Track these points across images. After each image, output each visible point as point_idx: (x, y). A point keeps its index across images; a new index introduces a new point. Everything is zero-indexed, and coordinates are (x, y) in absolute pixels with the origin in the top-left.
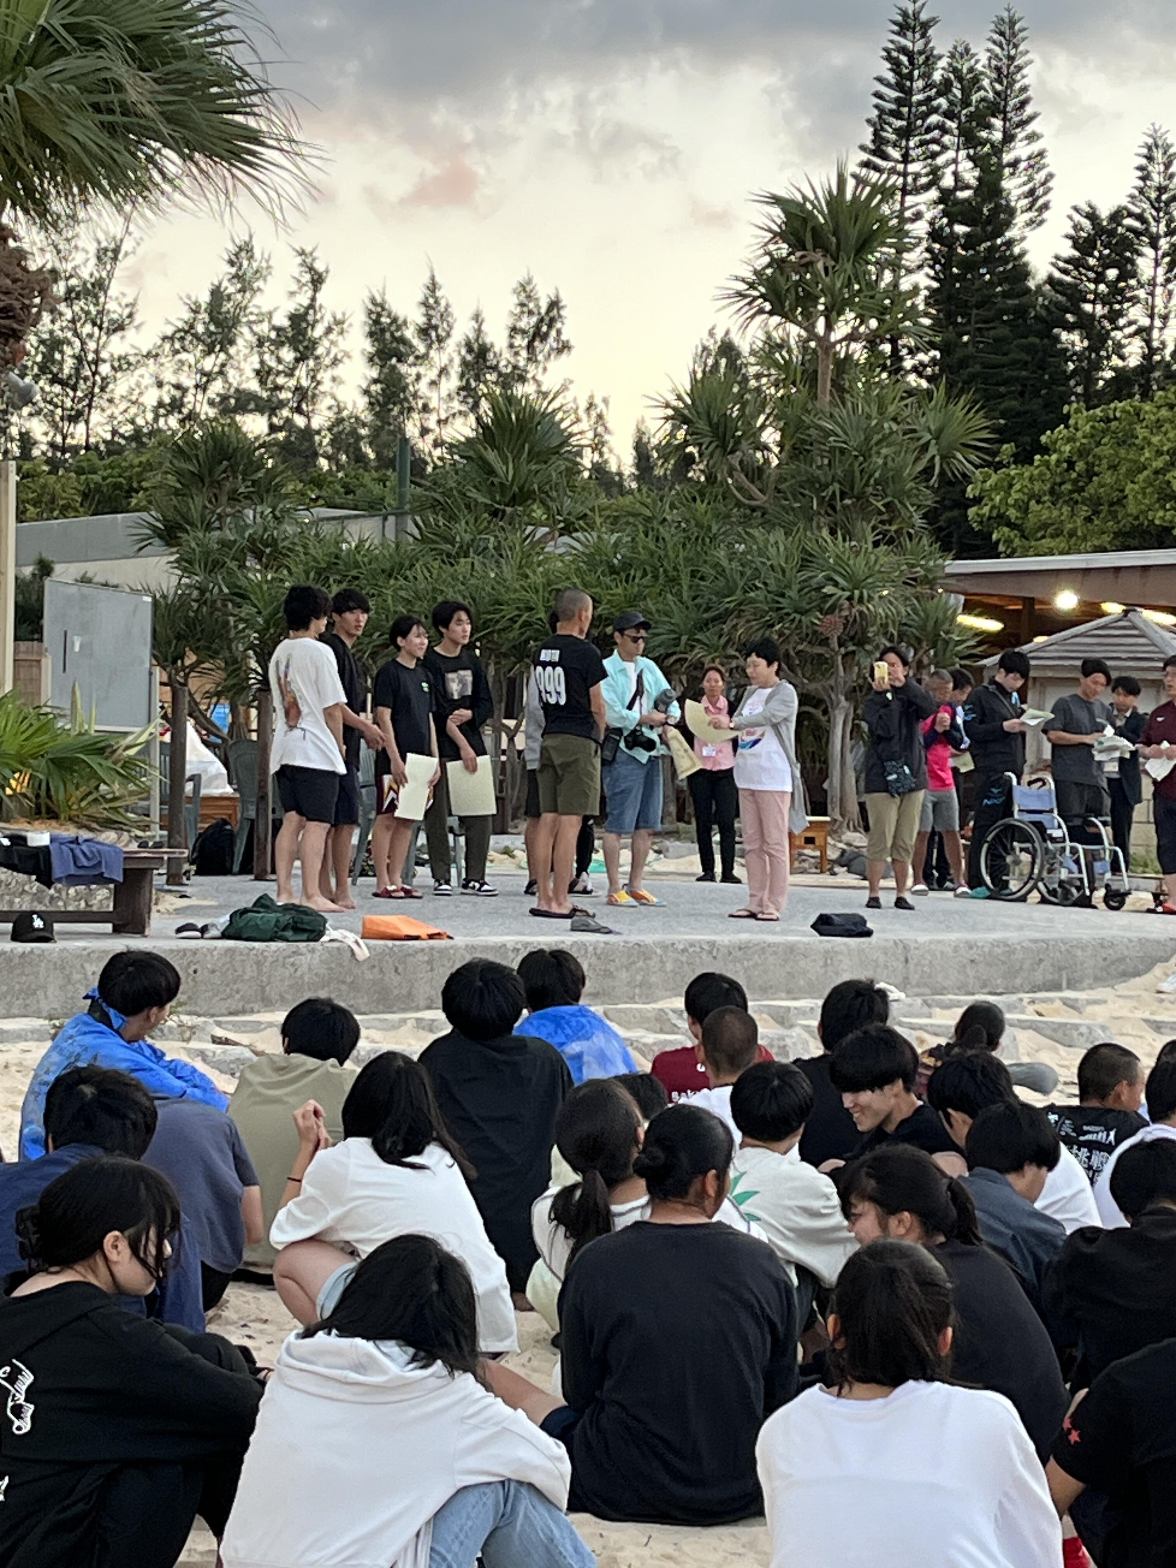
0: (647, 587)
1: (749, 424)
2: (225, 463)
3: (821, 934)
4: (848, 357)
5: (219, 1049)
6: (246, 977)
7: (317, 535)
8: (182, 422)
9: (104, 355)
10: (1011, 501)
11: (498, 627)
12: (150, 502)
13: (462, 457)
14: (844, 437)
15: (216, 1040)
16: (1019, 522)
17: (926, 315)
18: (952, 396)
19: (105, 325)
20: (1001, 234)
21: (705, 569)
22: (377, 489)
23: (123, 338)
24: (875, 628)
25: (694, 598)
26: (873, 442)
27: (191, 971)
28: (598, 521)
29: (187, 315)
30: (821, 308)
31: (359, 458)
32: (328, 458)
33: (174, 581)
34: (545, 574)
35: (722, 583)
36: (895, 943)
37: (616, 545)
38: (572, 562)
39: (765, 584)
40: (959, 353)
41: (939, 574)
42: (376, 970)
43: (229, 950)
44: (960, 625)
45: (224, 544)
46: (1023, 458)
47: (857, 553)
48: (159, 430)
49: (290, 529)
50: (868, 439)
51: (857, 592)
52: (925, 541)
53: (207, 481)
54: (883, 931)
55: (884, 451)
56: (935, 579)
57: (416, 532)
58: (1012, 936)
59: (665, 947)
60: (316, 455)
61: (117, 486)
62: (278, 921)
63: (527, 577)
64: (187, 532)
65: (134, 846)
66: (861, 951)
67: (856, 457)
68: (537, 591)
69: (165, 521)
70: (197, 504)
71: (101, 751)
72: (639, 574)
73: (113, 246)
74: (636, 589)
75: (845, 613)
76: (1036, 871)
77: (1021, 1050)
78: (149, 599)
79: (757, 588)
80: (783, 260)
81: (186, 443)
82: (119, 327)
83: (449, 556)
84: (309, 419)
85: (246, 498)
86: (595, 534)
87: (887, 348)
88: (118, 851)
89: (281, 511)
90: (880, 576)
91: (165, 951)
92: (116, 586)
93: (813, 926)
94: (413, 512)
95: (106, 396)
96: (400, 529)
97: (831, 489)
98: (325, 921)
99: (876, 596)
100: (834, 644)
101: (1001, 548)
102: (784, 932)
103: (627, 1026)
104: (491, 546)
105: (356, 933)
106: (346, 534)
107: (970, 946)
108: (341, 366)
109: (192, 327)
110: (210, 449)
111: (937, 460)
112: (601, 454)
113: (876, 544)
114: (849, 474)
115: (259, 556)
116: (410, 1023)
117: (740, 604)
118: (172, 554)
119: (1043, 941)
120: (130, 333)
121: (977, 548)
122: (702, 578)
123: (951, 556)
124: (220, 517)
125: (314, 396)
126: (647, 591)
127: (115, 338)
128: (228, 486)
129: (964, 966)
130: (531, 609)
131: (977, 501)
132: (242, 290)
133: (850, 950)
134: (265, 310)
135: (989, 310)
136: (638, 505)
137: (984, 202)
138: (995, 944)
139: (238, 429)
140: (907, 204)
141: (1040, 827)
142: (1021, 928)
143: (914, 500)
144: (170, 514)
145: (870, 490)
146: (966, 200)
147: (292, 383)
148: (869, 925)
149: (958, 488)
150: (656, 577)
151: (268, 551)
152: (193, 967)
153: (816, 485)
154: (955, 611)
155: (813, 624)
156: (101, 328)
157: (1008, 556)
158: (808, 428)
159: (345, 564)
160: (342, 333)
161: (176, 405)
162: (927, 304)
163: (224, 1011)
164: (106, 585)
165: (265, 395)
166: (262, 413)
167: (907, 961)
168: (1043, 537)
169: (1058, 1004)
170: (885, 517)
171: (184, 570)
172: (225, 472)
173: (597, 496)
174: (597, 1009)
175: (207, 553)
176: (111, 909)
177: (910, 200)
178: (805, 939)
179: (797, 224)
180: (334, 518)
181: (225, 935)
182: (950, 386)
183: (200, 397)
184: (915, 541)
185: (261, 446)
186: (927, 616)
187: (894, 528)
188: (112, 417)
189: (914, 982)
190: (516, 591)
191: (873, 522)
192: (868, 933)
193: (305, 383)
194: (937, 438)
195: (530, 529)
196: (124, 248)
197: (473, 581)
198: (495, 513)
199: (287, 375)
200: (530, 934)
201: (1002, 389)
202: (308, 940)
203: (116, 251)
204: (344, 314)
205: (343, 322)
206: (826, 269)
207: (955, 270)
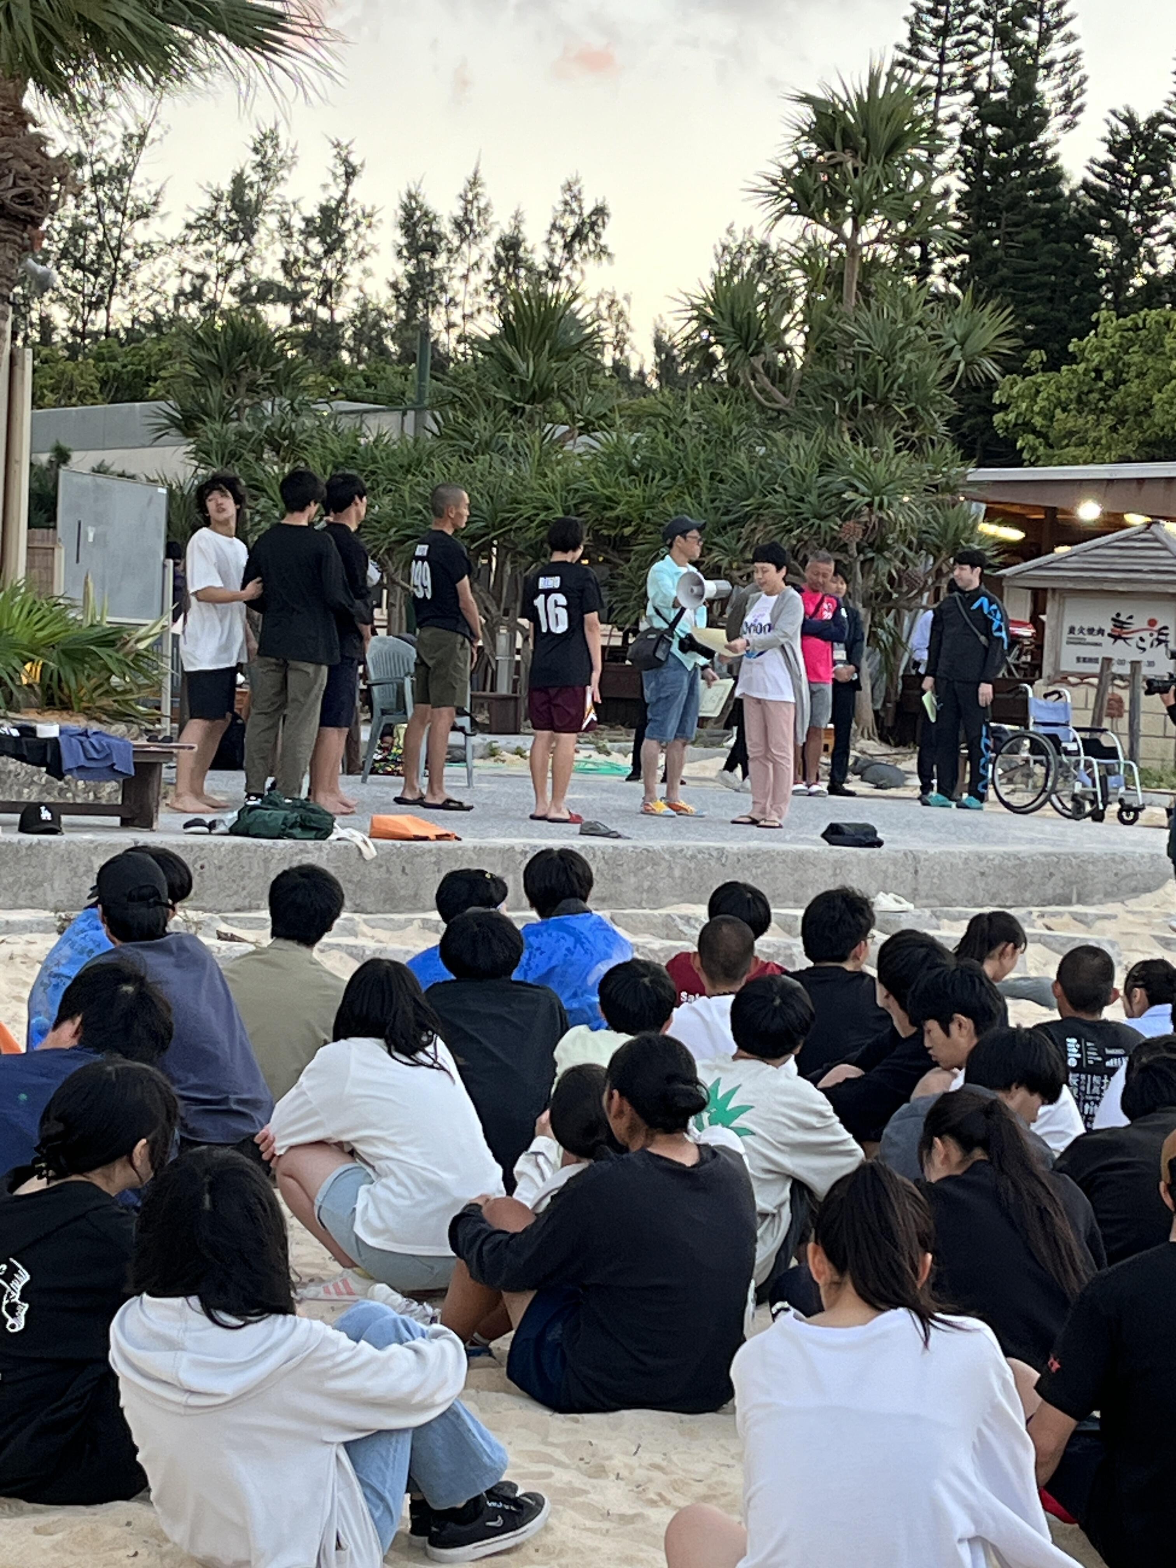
0: (666, 489)
1: (773, 326)
2: (244, 354)
3: (831, 843)
4: (875, 259)
5: (224, 944)
6: (253, 874)
7: (335, 428)
8: (203, 310)
9: (128, 241)
10: (1036, 408)
11: (515, 526)
12: (168, 392)
13: (483, 353)
14: (868, 341)
15: (221, 936)
16: (1044, 430)
17: (956, 218)
18: (977, 302)
19: (128, 211)
20: (1034, 139)
21: (726, 472)
22: (398, 383)
23: (146, 224)
24: (895, 535)
25: (713, 501)
26: (898, 347)
27: (198, 866)
28: (619, 421)
29: (208, 203)
30: (849, 209)
31: (383, 351)
32: (350, 351)
33: (190, 471)
34: (564, 473)
35: (741, 486)
36: (905, 854)
37: (635, 446)
38: (591, 462)
39: (785, 488)
40: (989, 256)
41: (961, 482)
42: (384, 869)
43: (235, 846)
44: (981, 534)
45: (242, 435)
46: (1052, 366)
47: (877, 460)
48: (180, 318)
49: (309, 422)
50: (892, 343)
51: (877, 499)
52: (948, 448)
53: (225, 372)
54: (893, 841)
55: (909, 356)
56: (955, 486)
57: (435, 429)
58: (1023, 849)
59: (672, 852)
60: (338, 347)
61: (137, 374)
62: (286, 818)
63: (545, 475)
64: (204, 422)
65: (143, 741)
66: (869, 861)
67: (880, 362)
68: (555, 491)
69: (183, 411)
70: (216, 393)
71: (111, 644)
72: (658, 476)
73: (141, 131)
74: (655, 491)
75: (865, 519)
76: (1049, 784)
77: (1029, 965)
78: (164, 491)
79: (776, 492)
80: (812, 160)
81: (206, 333)
82: (144, 214)
83: (467, 452)
84: (332, 310)
85: (264, 389)
86: (614, 435)
87: (916, 251)
88: (127, 746)
89: (300, 404)
90: (900, 483)
91: (172, 846)
92: (132, 477)
93: (824, 836)
94: (432, 407)
95: (128, 285)
96: (419, 425)
97: (852, 395)
98: (333, 820)
99: (896, 504)
100: (854, 551)
101: (1025, 455)
102: (795, 840)
103: (634, 931)
104: (510, 444)
105: (364, 832)
106: (364, 428)
107: (980, 858)
108: (367, 259)
109: (214, 214)
110: (229, 339)
111: (962, 366)
112: (622, 352)
113: (898, 450)
114: (873, 378)
115: (277, 449)
116: (417, 923)
117: (759, 508)
118: (189, 444)
119: (1054, 854)
120: (154, 221)
121: (999, 455)
122: (721, 481)
123: (973, 464)
124: (238, 409)
125: (339, 288)
126: (666, 493)
127: (139, 224)
128: (246, 377)
129: (974, 879)
130: (548, 508)
131: (1003, 407)
132: (265, 179)
133: (860, 860)
134: (289, 200)
135: (1020, 213)
136: (660, 406)
137: (1018, 103)
138: (1007, 856)
139: (259, 319)
140: (941, 104)
141: (1055, 739)
142: (1032, 841)
143: (938, 407)
144: (188, 405)
145: (893, 395)
146: (1001, 102)
147: (319, 275)
148: (880, 835)
149: (984, 394)
150: (674, 479)
151: (286, 443)
152: (200, 863)
153: (839, 388)
154: (976, 520)
155: (832, 529)
156: (124, 214)
157: (1032, 464)
158: (833, 331)
159: (363, 458)
160: (369, 226)
161: (196, 294)
162: (959, 208)
163: (230, 907)
164: (122, 475)
165: (289, 286)
166: (285, 303)
167: (916, 872)
168: (1067, 445)
169: (1067, 918)
170: (908, 423)
171: (201, 461)
172: (243, 362)
173: (619, 395)
174: (604, 914)
175: (224, 444)
176: (120, 801)
177: (944, 100)
178: (815, 848)
179: (827, 123)
180: (352, 412)
181: (234, 831)
182: (977, 291)
183: (221, 285)
184: (938, 448)
185: (281, 338)
186: (947, 524)
187: (916, 434)
188: (133, 304)
189: (923, 894)
190: (533, 489)
191: (894, 429)
192: (879, 844)
193: (332, 275)
194: (962, 344)
195: (549, 426)
196: (151, 134)
197: (491, 478)
198: (514, 411)
199: (312, 266)
200: (539, 837)
201: (1030, 295)
202: (316, 838)
203: (142, 138)
204: (373, 207)
205: (370, 216)
206: (855, 170)
207: (986, 173)
